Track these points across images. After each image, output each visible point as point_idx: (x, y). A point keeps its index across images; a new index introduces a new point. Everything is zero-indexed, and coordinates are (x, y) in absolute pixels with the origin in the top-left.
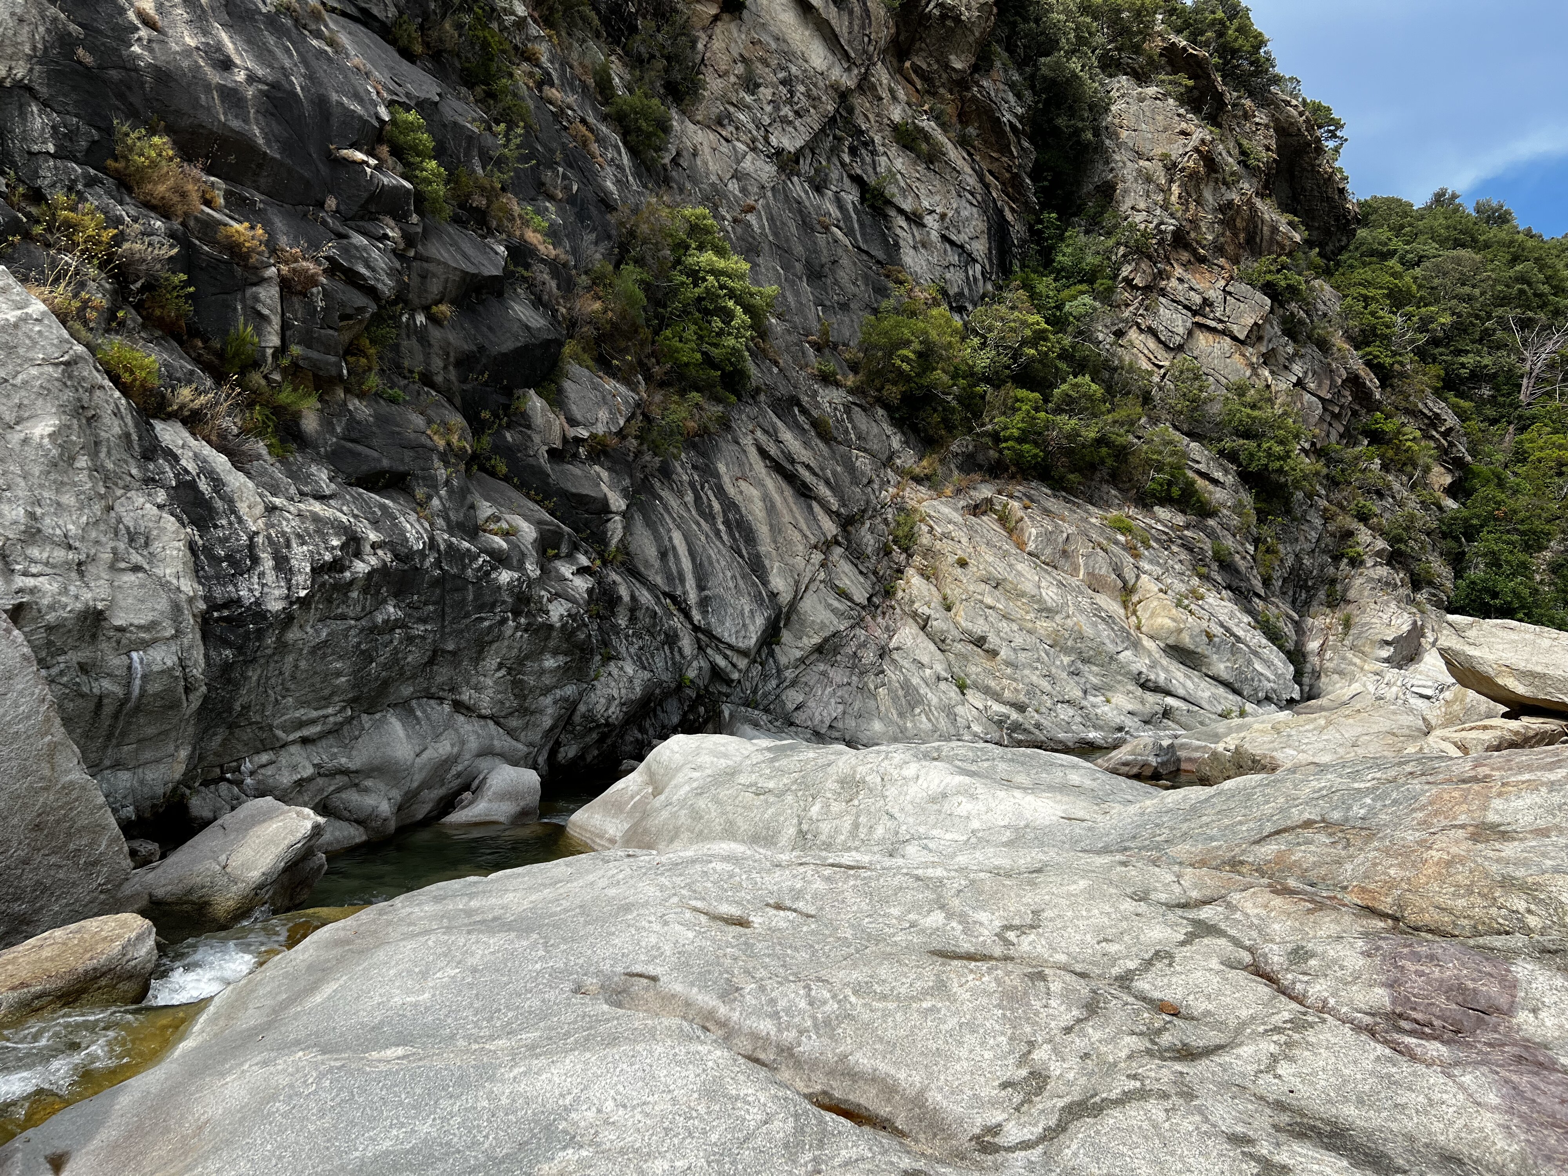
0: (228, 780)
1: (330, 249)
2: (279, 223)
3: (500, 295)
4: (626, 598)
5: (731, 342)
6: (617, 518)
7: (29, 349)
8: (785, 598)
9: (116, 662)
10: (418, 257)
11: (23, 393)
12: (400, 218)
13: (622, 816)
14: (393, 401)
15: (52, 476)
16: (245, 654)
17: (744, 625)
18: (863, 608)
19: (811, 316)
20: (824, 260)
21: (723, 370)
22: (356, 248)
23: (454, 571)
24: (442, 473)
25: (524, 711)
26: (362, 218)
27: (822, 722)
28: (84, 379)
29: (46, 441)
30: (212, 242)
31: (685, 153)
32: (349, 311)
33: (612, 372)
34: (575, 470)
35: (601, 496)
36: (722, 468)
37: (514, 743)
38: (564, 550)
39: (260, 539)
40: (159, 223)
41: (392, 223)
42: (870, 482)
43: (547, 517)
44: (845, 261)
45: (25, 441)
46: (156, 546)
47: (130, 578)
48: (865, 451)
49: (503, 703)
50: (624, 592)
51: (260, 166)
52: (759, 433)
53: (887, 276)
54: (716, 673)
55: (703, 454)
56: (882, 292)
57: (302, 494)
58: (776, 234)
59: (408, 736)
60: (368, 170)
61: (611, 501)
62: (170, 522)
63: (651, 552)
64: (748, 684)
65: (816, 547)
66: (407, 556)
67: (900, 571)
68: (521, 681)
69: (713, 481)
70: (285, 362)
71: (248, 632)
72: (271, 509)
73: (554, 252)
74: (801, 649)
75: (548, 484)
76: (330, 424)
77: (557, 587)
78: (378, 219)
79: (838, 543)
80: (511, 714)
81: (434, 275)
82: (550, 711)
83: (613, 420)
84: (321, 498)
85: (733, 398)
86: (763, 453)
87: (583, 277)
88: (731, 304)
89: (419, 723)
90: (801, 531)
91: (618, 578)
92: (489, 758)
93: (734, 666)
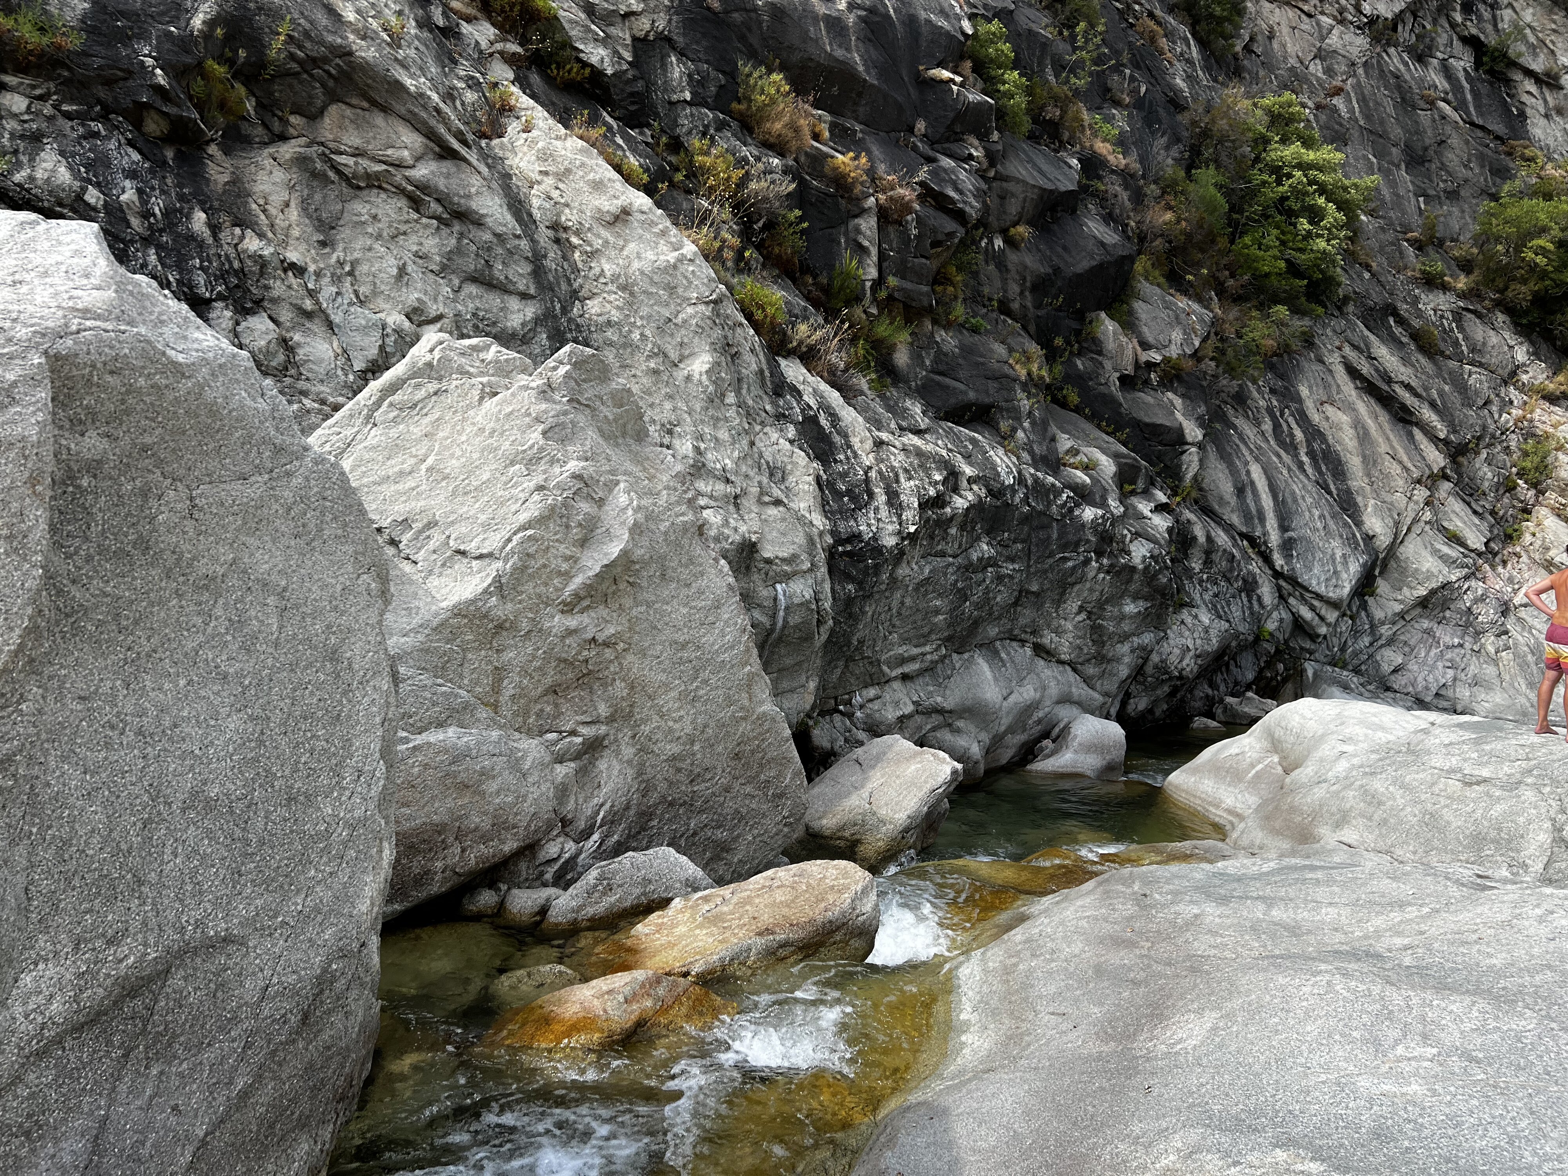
0: (841, 712)
1: (923, 174)
2: (876, 151)
3: (1074, 211)
4: (1202, 539)
5: (1321, 244)
6: (1194, 449)
7: (686, 288)
8: (1383, 541)
9: (764, 593)
10: (999, 177)
11: (683, 332)
12: (983, 137)
13: (1242, 786)
14: (975, 330)
15: (711, 412)
16: (863, 589)
17: (1335, 572)
18: (1480, 554)
19: (1411, 208)
20: (1427, 142)
21: (1309, 278)
22: (945, 170)
23: (1040, 507)
24: (1025, 404)
25: (1101, 658)
26: (948, 140)
27: (1427, 688)
28: (728, 317)
29: (704, 377)
30: (820, 175)
31: (1259, 38)
32: (940, 237)
33: (1184, 289)
34: (1147, 398)
35: (1176, 425)
36: (1304, 391)
37: (1090, 691)
38: (1140, 485)
39: (873, 474)
40: (776, 161)
41: (976, 142)
42: (1487, 402)
43: (1123, 450)
44: (1454, 141)
45: (688, 378)
46: (791, 479)
47: (773, 512)
48: (1481, 365)
49: (1081, 649)
50: (1199, 532)
51: (860, 95)
52: (1347, 350)
53: (1509, 154)
54: (1299, 626)
55: (1282, 377)
56: (1502, 173)
57: (901, 429)
58: (1368, 117)
59: (996, 679)
60: (955, 88)
61: (1187, 431)
62: (800, 457)
63: (1227, 488)
64: (1335, 640)
65: (1419, 481)
66: (999, 492)
67: (1527, 511)
68: (1100, 626)
69: (1293, 406)
70: (883, 294)
71: (867, 567)
72: (879, 444)
73: (1124, 162)
74: (1401, 602)
75: (1120, 414)
76: (920, 356)
77: (1136, 526)
78: (963, 141)
79: (1446, 478)
80: (1088, 661)
81: (1013, 195)
82: (1126, 660)
83: (1187, 341)
84: (918, 432)
85: (1320, 310)
86: (1353, 372)
87: (1153, 187)
88: (1321, 201)
89: (1004, 665)
90: (1400, 462)
91: (1192, 517)
92: (1067, 706)
93: (1322, 618)
